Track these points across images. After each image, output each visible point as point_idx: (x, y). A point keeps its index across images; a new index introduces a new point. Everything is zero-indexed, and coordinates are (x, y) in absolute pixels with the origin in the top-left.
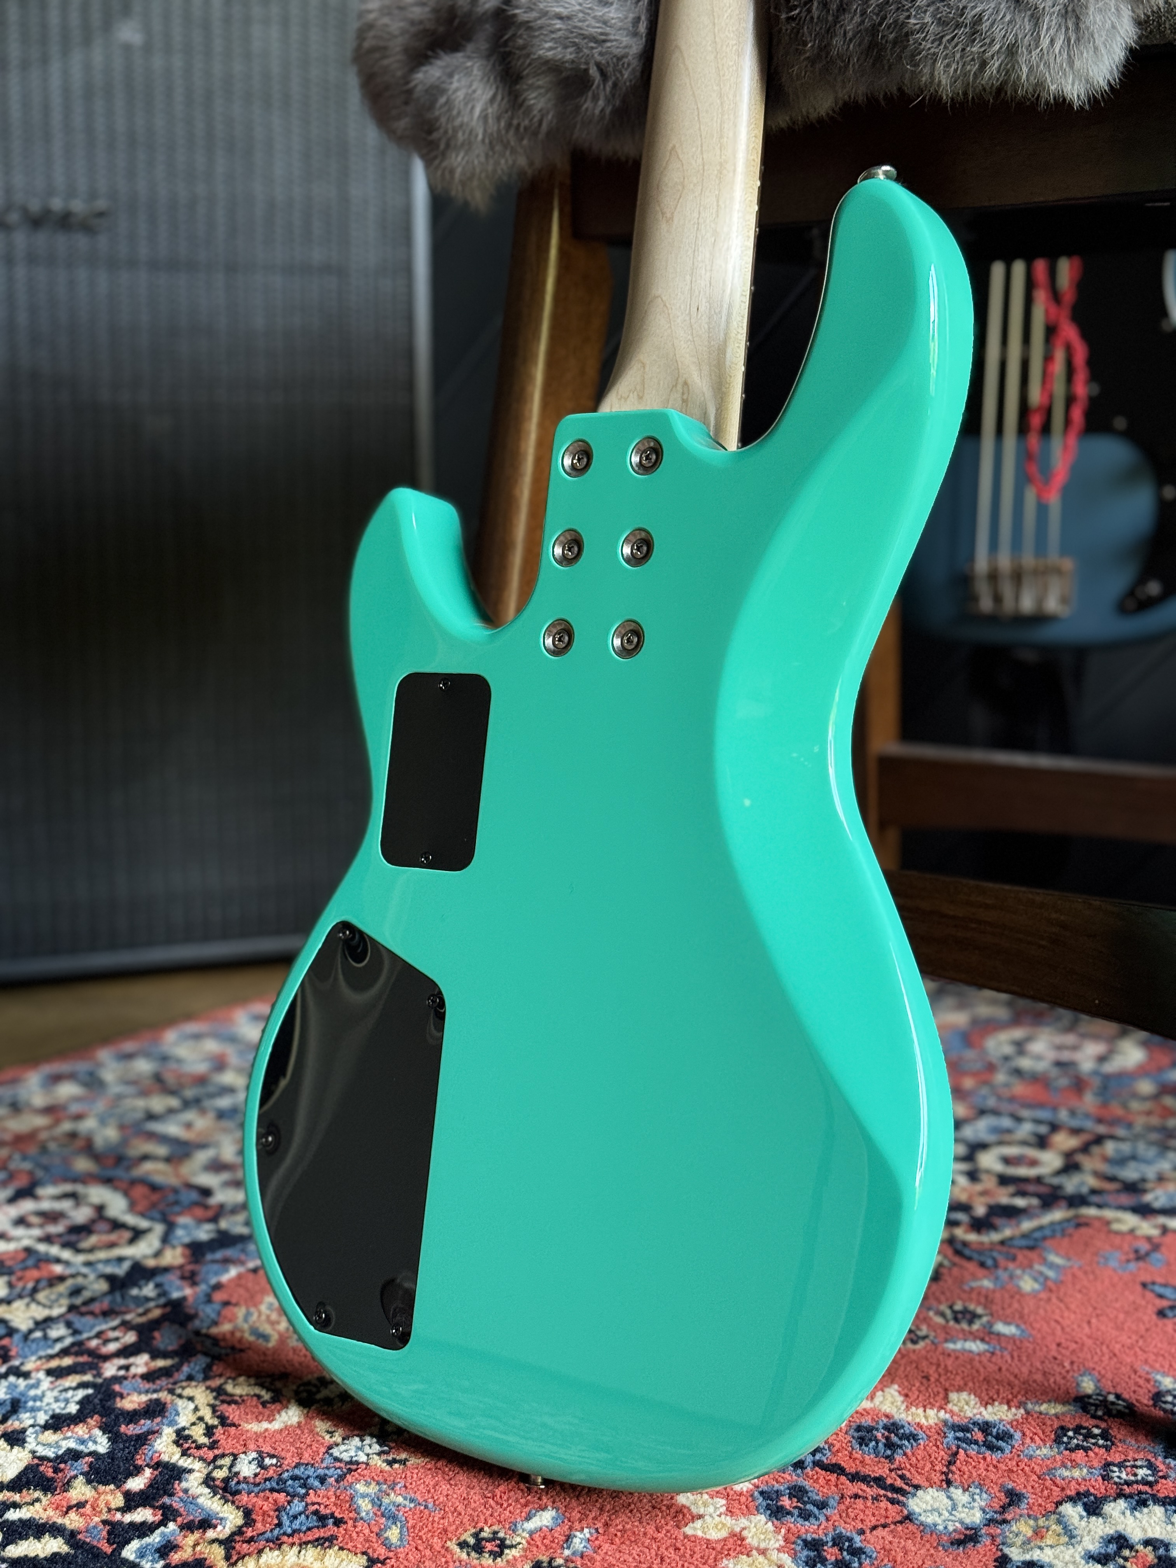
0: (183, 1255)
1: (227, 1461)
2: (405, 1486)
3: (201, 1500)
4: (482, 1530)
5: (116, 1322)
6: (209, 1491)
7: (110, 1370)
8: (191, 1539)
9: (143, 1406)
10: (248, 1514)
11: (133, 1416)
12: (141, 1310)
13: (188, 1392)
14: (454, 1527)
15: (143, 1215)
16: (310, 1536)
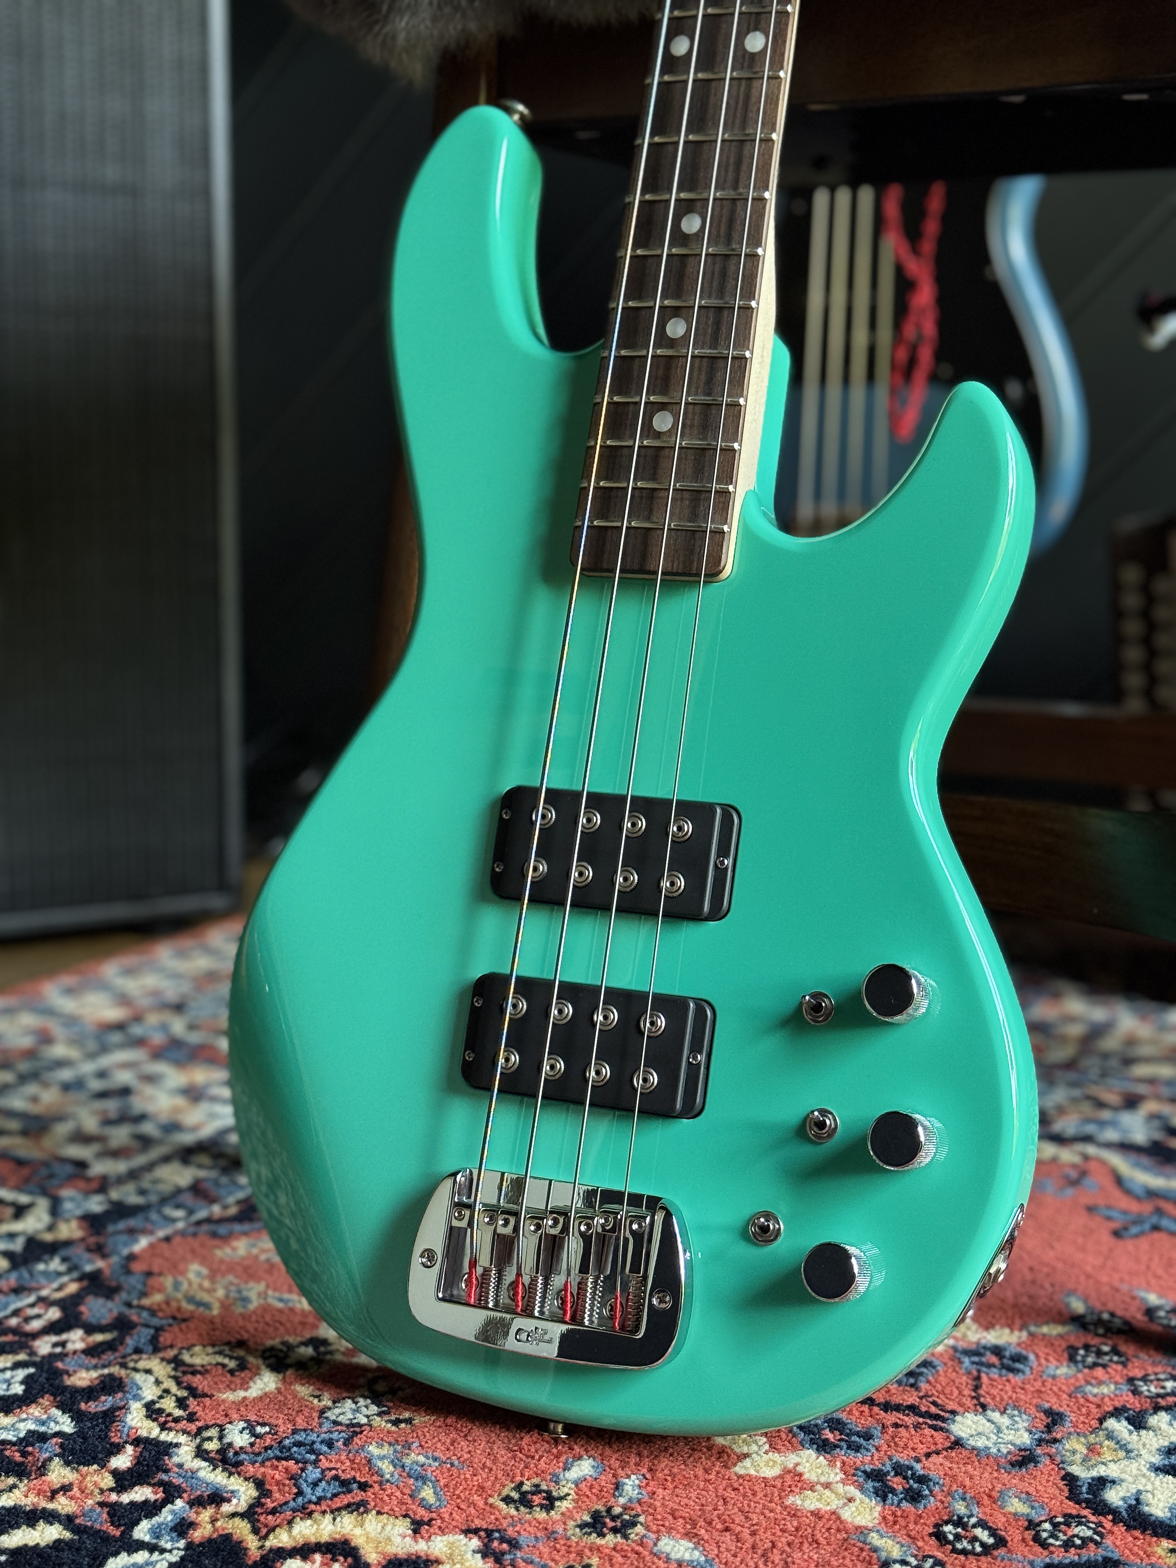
0: (80, 1227)
1: (213, 1432)
2: (421, 1446)
3: (202, 1474)
4: (521, 1484)
5: (32, 1299)
6: (207, 1464)
7: (44, 1346)
8: (206, 1515)
9: (97, 1382)
10: (259, 1484)
11: (90, 1393)
12: (55, 1285)
13: (142, 1365)
14: (490, 1483)
15: (19, 1188)
16: (338, 1503)
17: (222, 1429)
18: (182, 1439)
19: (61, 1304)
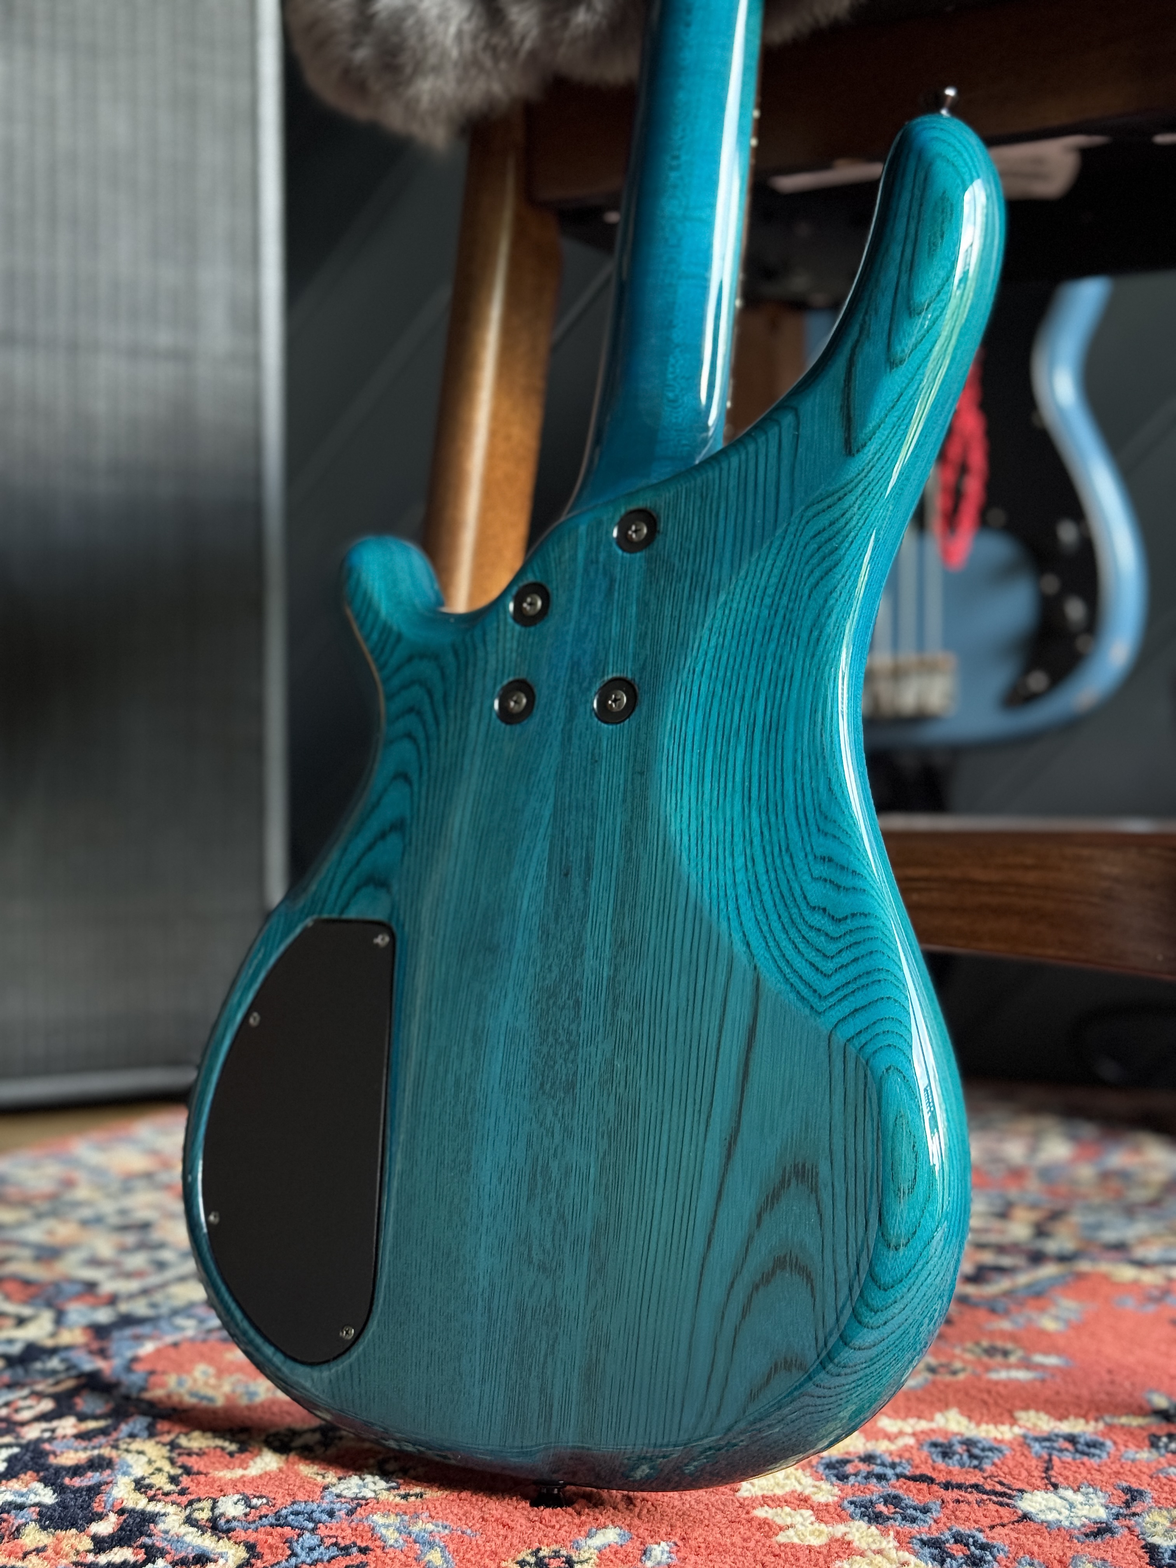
0: (85, 1335)
1: (206, 1504)
2: (430, 1516)
3: (188, 1539)
5: (25, 1392)
6: (195, 1530)
7: (32, 1433)
9: (84, 1461)
10: (250, 1548)
11: (76, 1471)
12: (51, 1381)
13: (135, 1447)
14: (504, 1549)
15: (25, 1302)
17: (215, 1502)
18: (171, 1509)
19: (56, 1397)
